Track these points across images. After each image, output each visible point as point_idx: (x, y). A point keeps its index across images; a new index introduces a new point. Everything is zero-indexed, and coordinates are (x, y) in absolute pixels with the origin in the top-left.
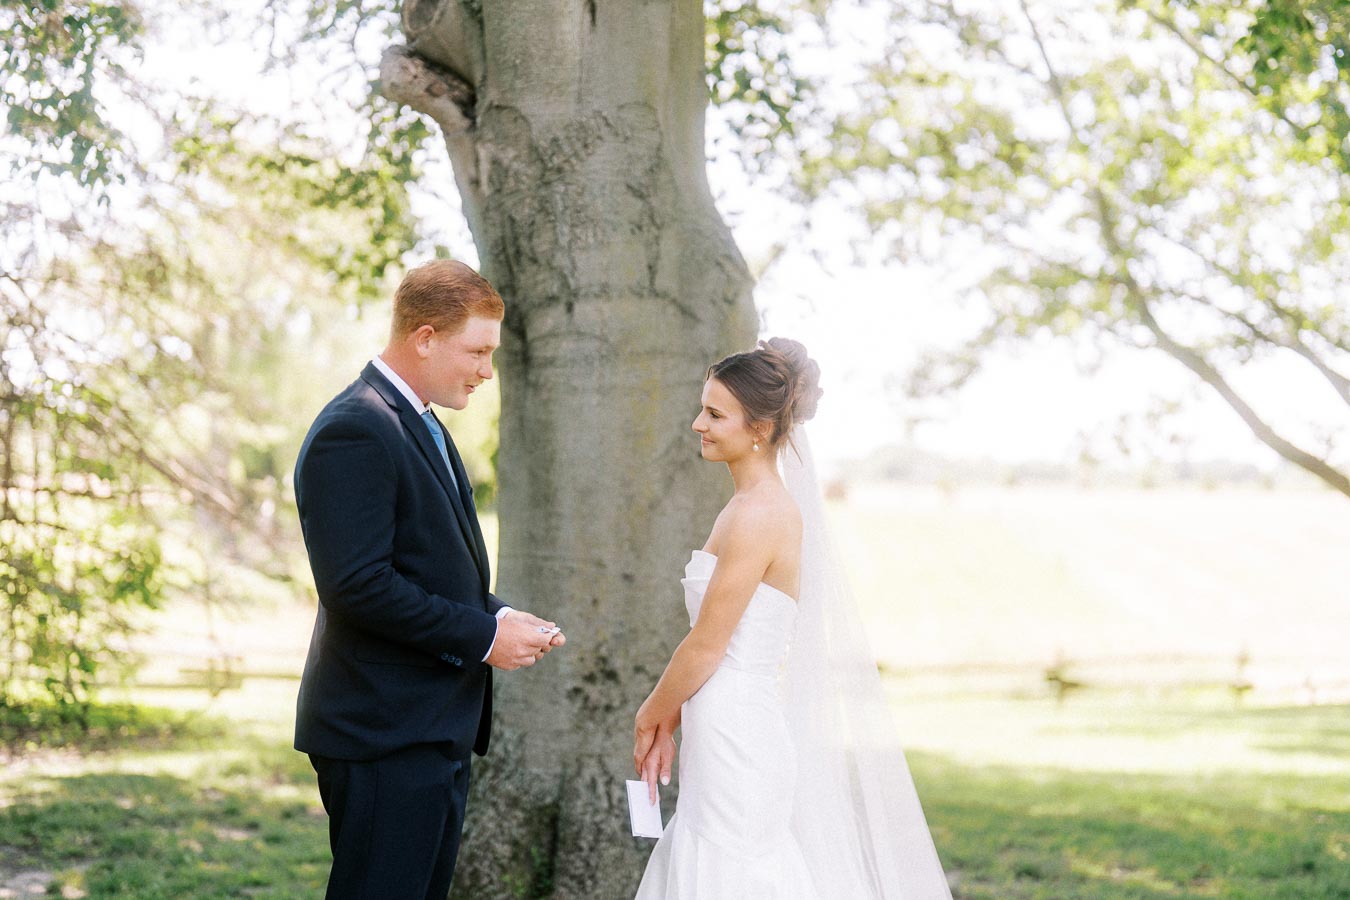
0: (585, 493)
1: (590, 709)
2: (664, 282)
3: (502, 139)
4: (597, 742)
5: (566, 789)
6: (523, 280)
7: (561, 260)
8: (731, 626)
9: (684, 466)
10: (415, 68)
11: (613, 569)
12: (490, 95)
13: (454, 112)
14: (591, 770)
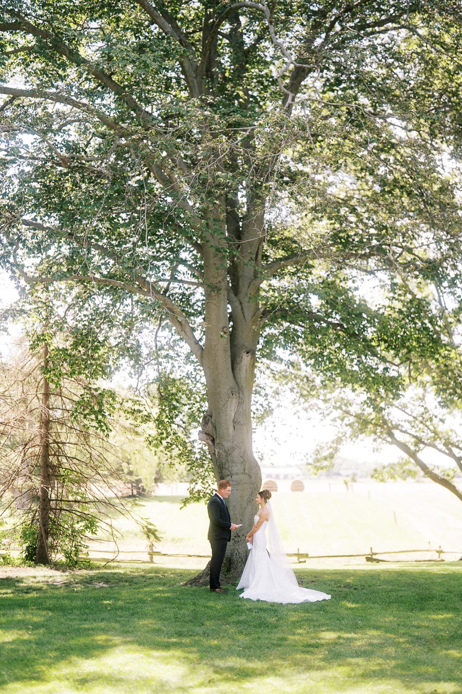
0: (234, 507)
1: (235, 542)
2: (246, 472)
3: (220, 449)
4: (237, 547)
5: (232, 555)
6: (223, 472)
7: (230, 469)
8: (260, 526)
9: (250, 502)
10: (204, 435)
11: (239, 519)
12: (218, 441)
13: (210, 442)
14: (236, 551)
